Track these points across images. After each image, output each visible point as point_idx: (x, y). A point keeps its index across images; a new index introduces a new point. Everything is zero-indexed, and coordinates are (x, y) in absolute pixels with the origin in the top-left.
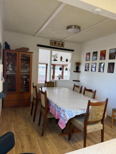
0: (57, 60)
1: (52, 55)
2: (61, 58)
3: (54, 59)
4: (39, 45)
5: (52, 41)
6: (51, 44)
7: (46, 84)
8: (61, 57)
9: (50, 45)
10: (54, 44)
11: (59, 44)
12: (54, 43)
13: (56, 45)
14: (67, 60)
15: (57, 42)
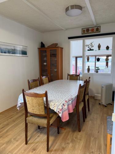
0: (93, 50)
1: (86, 45)
2: (99, 47)
3: (90, 49)
4: (70, 38)
5: (84, 29)
6: (83, 32)
7: (69, 77)
8: (99, 44)
9: (82, 34)
10: (86, 32)
11: (93, 30)
12: (87, 30)
13: (89, 32)
14: (108, 48)
15: (90, 29)
